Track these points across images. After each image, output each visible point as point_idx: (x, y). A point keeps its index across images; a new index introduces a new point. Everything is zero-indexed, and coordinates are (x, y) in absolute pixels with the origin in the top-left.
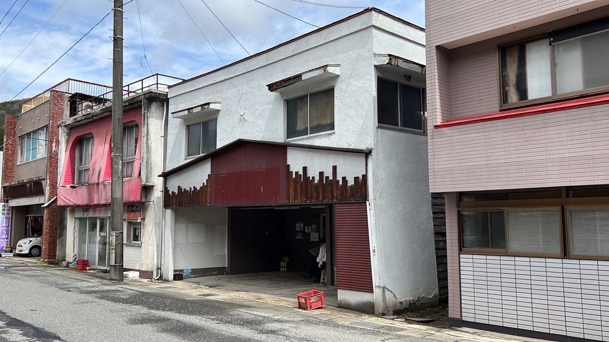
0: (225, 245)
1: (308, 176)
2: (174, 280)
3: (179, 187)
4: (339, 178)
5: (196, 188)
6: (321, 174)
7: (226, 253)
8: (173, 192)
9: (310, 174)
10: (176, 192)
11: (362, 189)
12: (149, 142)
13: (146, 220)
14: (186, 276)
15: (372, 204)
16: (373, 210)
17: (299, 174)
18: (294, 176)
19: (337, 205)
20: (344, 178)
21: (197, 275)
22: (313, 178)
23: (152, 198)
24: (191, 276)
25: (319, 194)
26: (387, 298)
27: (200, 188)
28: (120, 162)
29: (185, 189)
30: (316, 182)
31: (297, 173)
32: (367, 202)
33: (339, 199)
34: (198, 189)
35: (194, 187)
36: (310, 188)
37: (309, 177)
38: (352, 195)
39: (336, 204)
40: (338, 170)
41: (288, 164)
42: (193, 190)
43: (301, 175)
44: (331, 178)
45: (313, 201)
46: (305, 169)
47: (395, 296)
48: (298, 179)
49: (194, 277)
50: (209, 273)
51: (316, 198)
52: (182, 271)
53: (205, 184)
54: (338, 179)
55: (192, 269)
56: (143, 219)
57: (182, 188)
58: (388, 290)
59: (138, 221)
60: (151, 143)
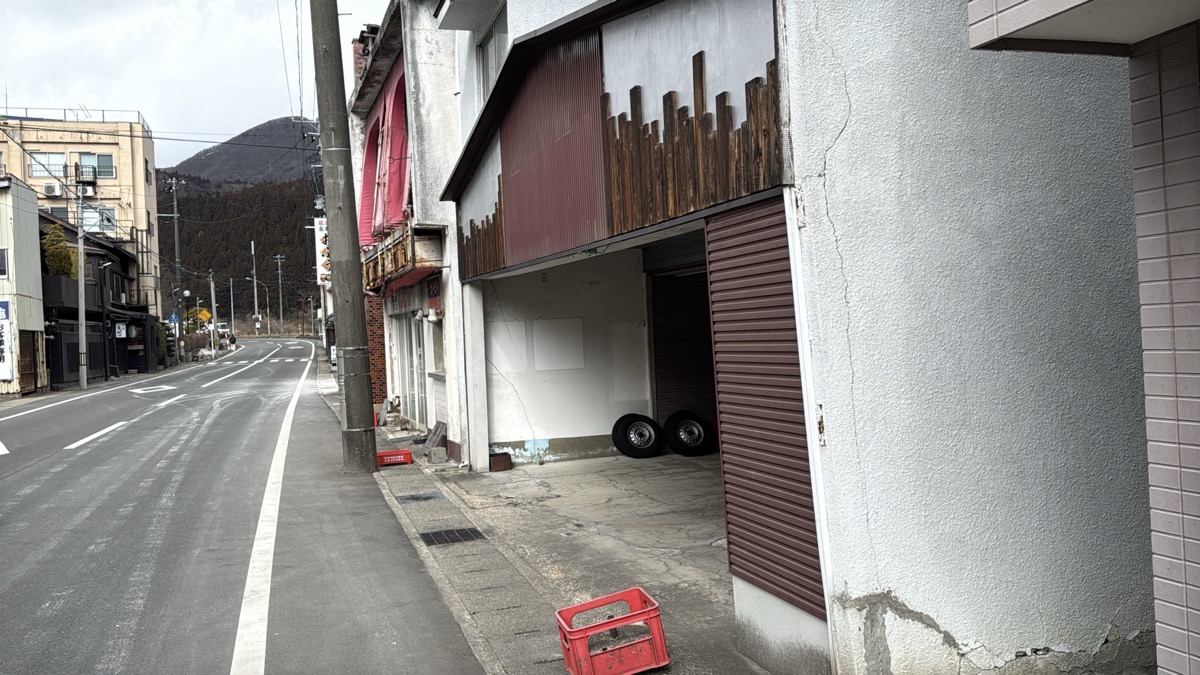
1: (643, 120)
2: (491, 470)
3: (472, 221)
4: (711, 103)
6: (669, 99)
7: (648, 396)
8: (467, 237)
9: (648, 113)
10: (469, 235)
11: (767, 133)
12: (423, 111)
14: (532, 457)
15: (805, 194)
17: (626, 119)
18: (617, 134)
20: (722, 98)
21: (564, 456)
22: (655, 124)
24: (547, 458)
26: (896, 654)
28: (341, 168)
29: (477, 227)
30: (660, 138)
31: (621, 119)
32: (786, 192)
34: (491, 220)
35: (487, 217)
36: (648, 168)
37: (647, 126)
39: (707, 219)
40: (711, 68)
41: (607, 91)
42: (485, 223)
43: (629, 121)
44: (692, 114)
46: (636, 94)
47: (949, 640)
49: (556, 461)
50: (599, 451)
51: (662, 206)
52: (520, 445)
54: (707, 110)
55: (551, 442)
56: (441, 313)
57: (474, 225)
58: (904, 612)
59: (431, 318)
60: (429, 114)
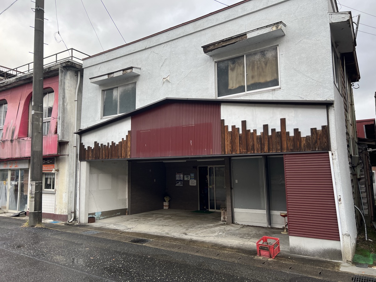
0: (126, 191)
1: (247, 129)
2: (88, 223)
3: (95, 142)
4: (290, 130)
5: (115, 143)
6: (266, 127)
7: (127, 197)
8: (89, 147)
9: (250, 127)
10: (93, 146)
11: (321, 140)
13: (60, 171)
14: (97, 218)
15: (336, 153)
16: (337, 160)
17: (236, 127)
18: (230, 129)
19: (287, 156)
20: (296, 131)
22: (255, 131)
23: (67, 152)
24: (101, 218)
25: (264, 145)
27: (120, 143)
28: (41, 119)
29: (102, 145)
30: (259, 134)
31: (233, 127)
32: (330, 153)
33: (291, 150)
34: (117, 143)
35: (112, 142)
36: (250, 140)
37: (249, 130)
38: (308, 146)
39: (285, 154)
40: (287, 123)
41: (222, 119)
42: (111, 144)
43: (239, 128)
45: (256, 152)
46: (244, 123)
47: (352, 241)
48: (236, 132)
51: (259, 149)
53: (125, 139)
54: (287, 131)
55: (102, 212)
56: (58, 170)
57: (98, 143)
59: (53, 172)
60: (67, 106)
